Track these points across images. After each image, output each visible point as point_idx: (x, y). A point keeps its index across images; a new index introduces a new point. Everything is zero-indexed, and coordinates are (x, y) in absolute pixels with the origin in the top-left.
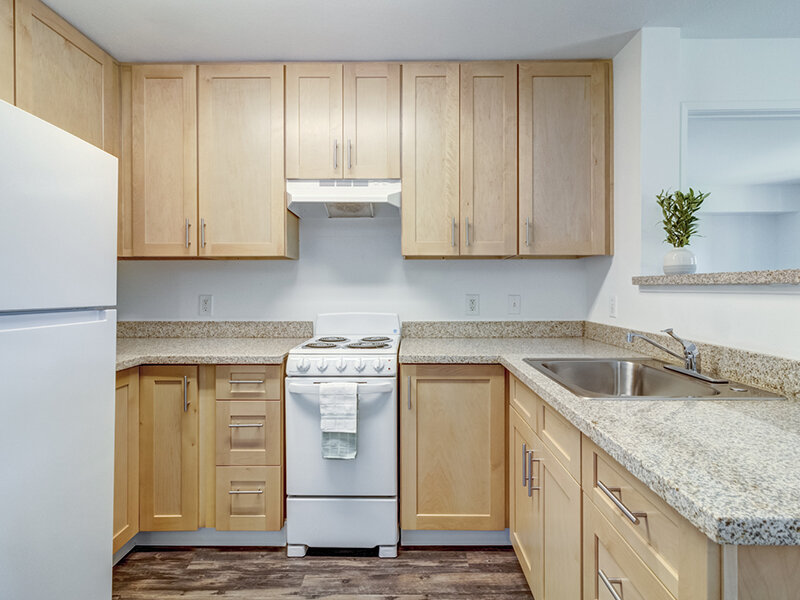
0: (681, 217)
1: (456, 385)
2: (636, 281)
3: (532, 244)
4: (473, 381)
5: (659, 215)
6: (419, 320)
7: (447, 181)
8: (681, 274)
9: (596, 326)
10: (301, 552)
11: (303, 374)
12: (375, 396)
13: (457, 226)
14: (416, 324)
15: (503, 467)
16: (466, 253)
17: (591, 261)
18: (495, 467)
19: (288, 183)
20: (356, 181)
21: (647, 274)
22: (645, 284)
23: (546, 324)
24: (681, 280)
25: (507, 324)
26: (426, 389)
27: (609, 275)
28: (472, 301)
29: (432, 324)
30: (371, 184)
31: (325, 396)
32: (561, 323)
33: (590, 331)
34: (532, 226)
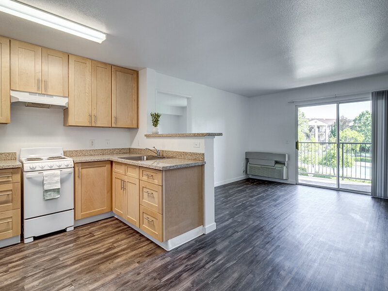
0: (156, 119)
1: (95, 169)
2: (145, 135)
3: (116, 123)
4: (100, 167)
5: (151, 118)
6: (71, 150)
7: (87, 100)
8: (156, 134)
9: (134, 149)
10: (32, 239)
11: (33, 170)
12: (66, 175)
13: (90, 116)
14: (69, 151)
15: (110, 192)
16: (94, 126)
17: (133, 129)
18: (108, 192)
19: (11, 92)
20: (47, 95)
21: (148, 134)
22: (147, 136)
23: (118, 149)
24: (156, 135)
25: (105, 150)
26: (84, 171)
27: (138, 134)
28: (92, 142)
29: (76, 151)
30: (54, 97)
31: (46, 177)
32: (123, 149)
33: (132, 150)
34: (116, 118)
